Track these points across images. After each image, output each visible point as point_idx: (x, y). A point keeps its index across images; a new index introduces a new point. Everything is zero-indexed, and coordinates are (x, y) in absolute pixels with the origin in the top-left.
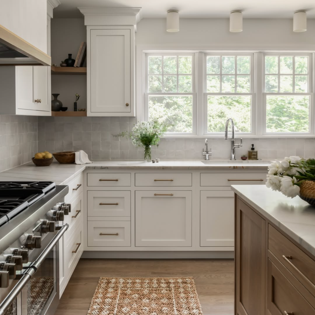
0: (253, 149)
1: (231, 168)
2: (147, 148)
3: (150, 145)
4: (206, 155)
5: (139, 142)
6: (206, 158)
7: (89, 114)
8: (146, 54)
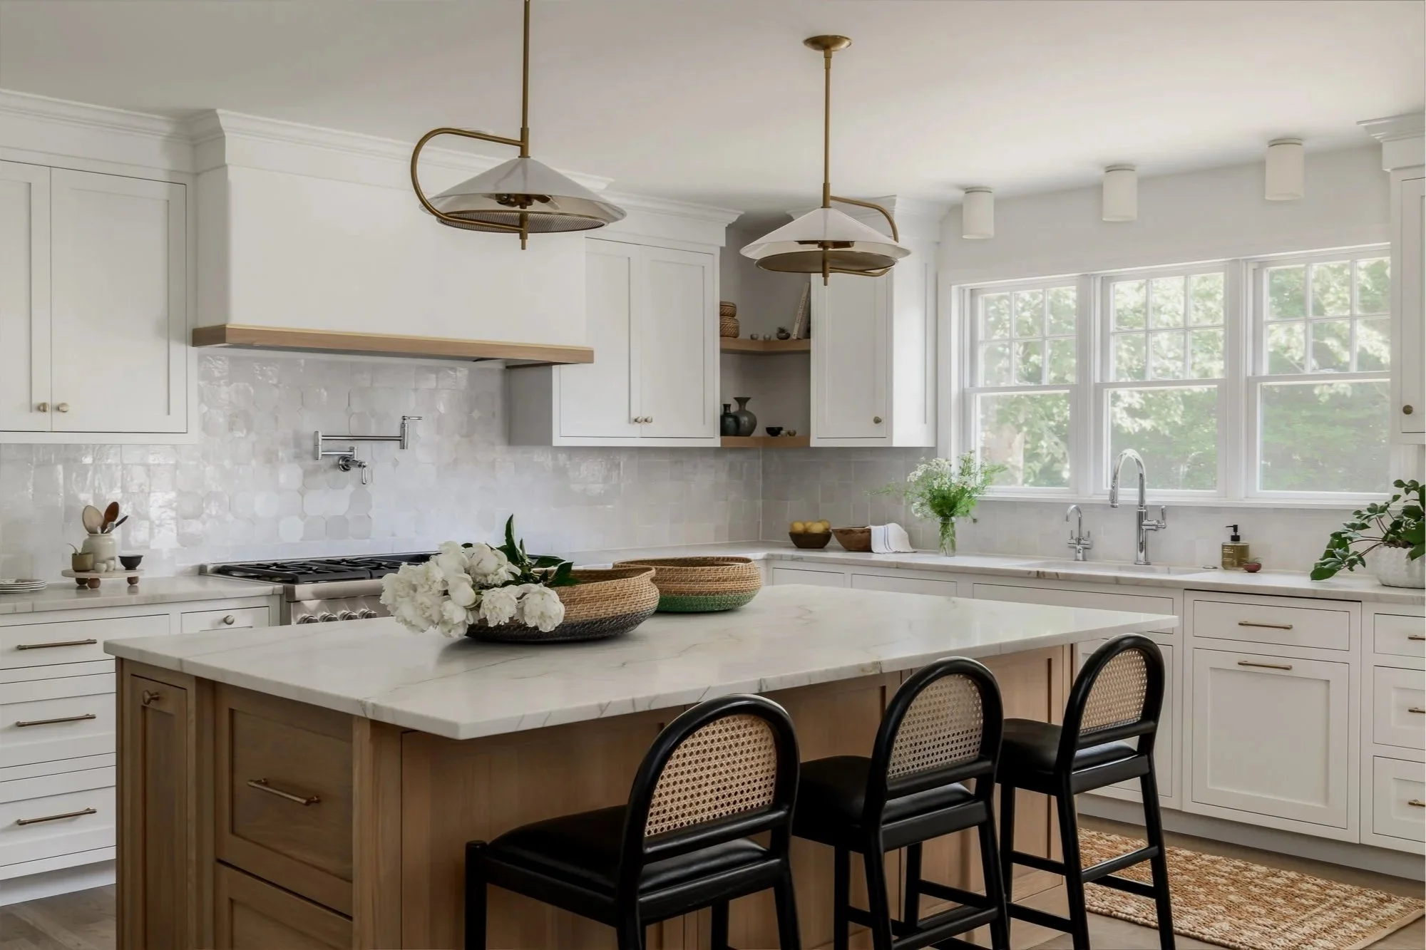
0: (1235, 538)
1: (1031, 575)
2: (944, 524)
3: (952, 515)
4: (1075, 548)
5: (927, 509)
6: (1076, 557)
7: (815, 442)
8: (973, 292)
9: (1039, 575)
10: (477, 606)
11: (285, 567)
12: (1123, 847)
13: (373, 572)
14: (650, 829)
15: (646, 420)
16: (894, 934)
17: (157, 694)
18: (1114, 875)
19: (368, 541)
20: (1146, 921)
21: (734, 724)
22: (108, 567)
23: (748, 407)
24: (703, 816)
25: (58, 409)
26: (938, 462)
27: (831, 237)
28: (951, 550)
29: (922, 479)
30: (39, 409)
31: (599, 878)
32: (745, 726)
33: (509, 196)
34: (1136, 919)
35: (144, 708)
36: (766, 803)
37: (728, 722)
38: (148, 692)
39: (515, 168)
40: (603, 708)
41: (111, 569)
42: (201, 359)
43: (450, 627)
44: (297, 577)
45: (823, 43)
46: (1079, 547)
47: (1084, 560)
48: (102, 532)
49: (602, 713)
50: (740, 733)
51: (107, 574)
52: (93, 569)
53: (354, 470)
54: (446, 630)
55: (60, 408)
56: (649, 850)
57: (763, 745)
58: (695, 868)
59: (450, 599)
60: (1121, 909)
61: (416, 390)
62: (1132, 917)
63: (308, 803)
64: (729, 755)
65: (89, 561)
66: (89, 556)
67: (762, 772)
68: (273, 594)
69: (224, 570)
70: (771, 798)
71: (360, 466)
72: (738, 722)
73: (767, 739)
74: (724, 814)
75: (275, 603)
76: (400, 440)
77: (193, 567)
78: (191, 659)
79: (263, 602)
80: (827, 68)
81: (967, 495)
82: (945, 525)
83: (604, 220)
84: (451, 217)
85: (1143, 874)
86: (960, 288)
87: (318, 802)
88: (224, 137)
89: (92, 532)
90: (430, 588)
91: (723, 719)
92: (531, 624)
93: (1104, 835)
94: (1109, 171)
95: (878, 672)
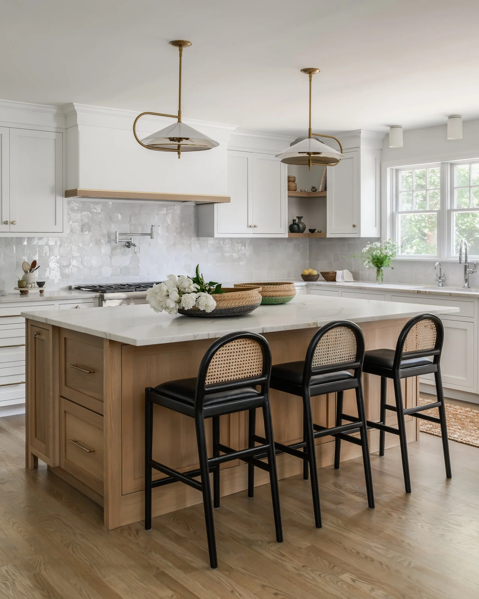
1: (415, 292)
3: (382, 267)
4: (439, 281)
5: (371, 264)
6: (439, 285)
7: (328, 236)
8: (397, 170)
9: (418, 292)
10: (179, 302)
11: (103, 287)
12: (460, 411)
13: (137, 289)
14: (207, 382)
15: (255, 226)
16: (314, 429)
17: (39, 332)
18: (420, 412)
19: (138, 276)
20: (461, 441)
21: (243, 343)
22: (32, 286)
23: (302, 220)
24: (231, 378)
25: (12, 223)
26: (375, 244)
27: (312, 151)
28: (381, 282)
29: (368, 251)
30: (5, 223)
31: (190, 400)
32: (248, 344)
33: (174, 138)
34: (457, 440)
35: (35, 338)
36: (259, 374)
37: (241, 341)
38: (36, 332)
39: (175, 127)
40: (196, 336)
41: (33, 287)
42: (69, 203)
43: (170, 310)
44: (105, 291)
45: (309, 71)
46: (440, 280)
47: (442, 286)
48: (30, 272)
49: (195, 338)
50: (246, 346)
51: (31, 289)
52: (26, 287)
53: (132, 247)
54: (169, 311)
55: (13, 223)
56: (206, 389)
57: (256, 351)
58: (229, 398)
59: (169, 298)
60: (451, 436)
61: (158, 214)
62: (456, 439)
63: (90, 373)
64: (242, 355)
65: (25, 283)
66: (24, 281)
67: (257, 362)
68: (96, 297)
69: (79, 288)
70: (261, 372)
71: (134, 246)
72: (245, 342)
73: (258, 349)
74: (241, 378)
75: (97, 301)
76: (151, 235)
77: (66, 286)
78: (50, 318)
79: (92, 300)
80: (310, 81)
81: (388, 258)
82: (378, 271)
83: (211, 147)
84: (150, 147)
85: (434, 413)
86: (391, 169)
87: (94, 372)
88: (76, 114)
89: (26, 272)
90: (162, 294)
91: (236, 341)
92: (202, 309)
93: (452, 406)
94: (450, 118)
95: (316, 327)
